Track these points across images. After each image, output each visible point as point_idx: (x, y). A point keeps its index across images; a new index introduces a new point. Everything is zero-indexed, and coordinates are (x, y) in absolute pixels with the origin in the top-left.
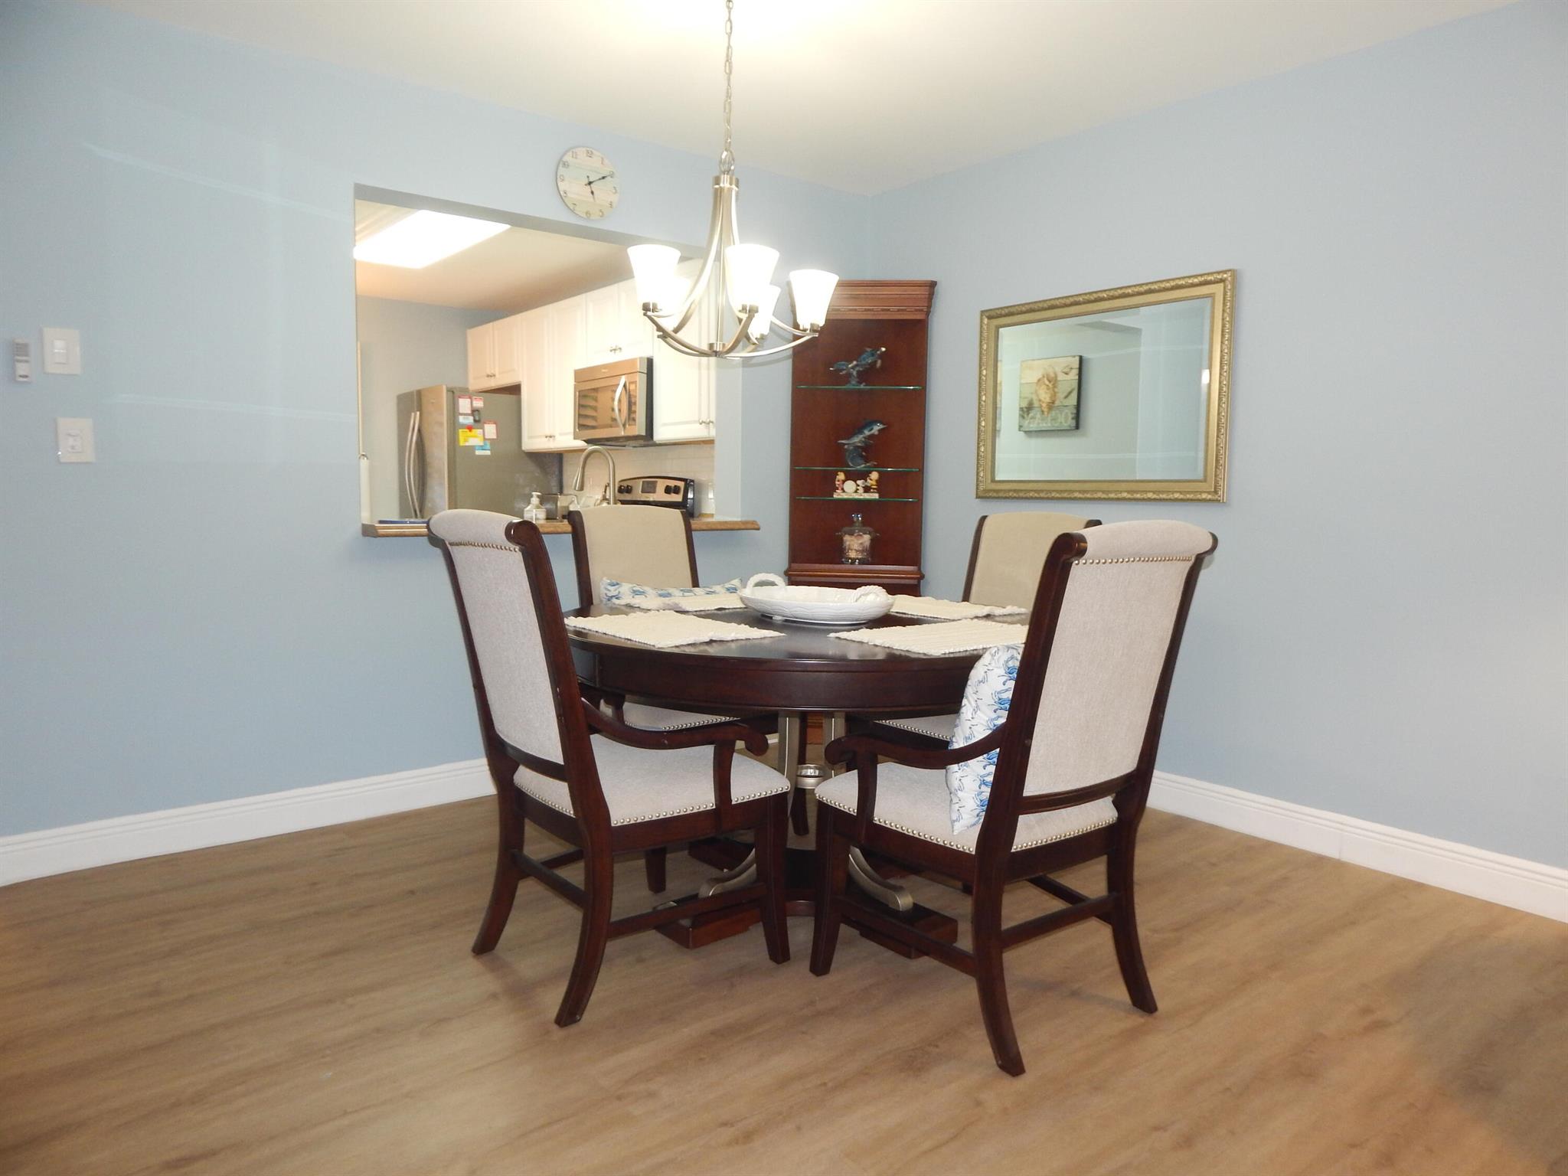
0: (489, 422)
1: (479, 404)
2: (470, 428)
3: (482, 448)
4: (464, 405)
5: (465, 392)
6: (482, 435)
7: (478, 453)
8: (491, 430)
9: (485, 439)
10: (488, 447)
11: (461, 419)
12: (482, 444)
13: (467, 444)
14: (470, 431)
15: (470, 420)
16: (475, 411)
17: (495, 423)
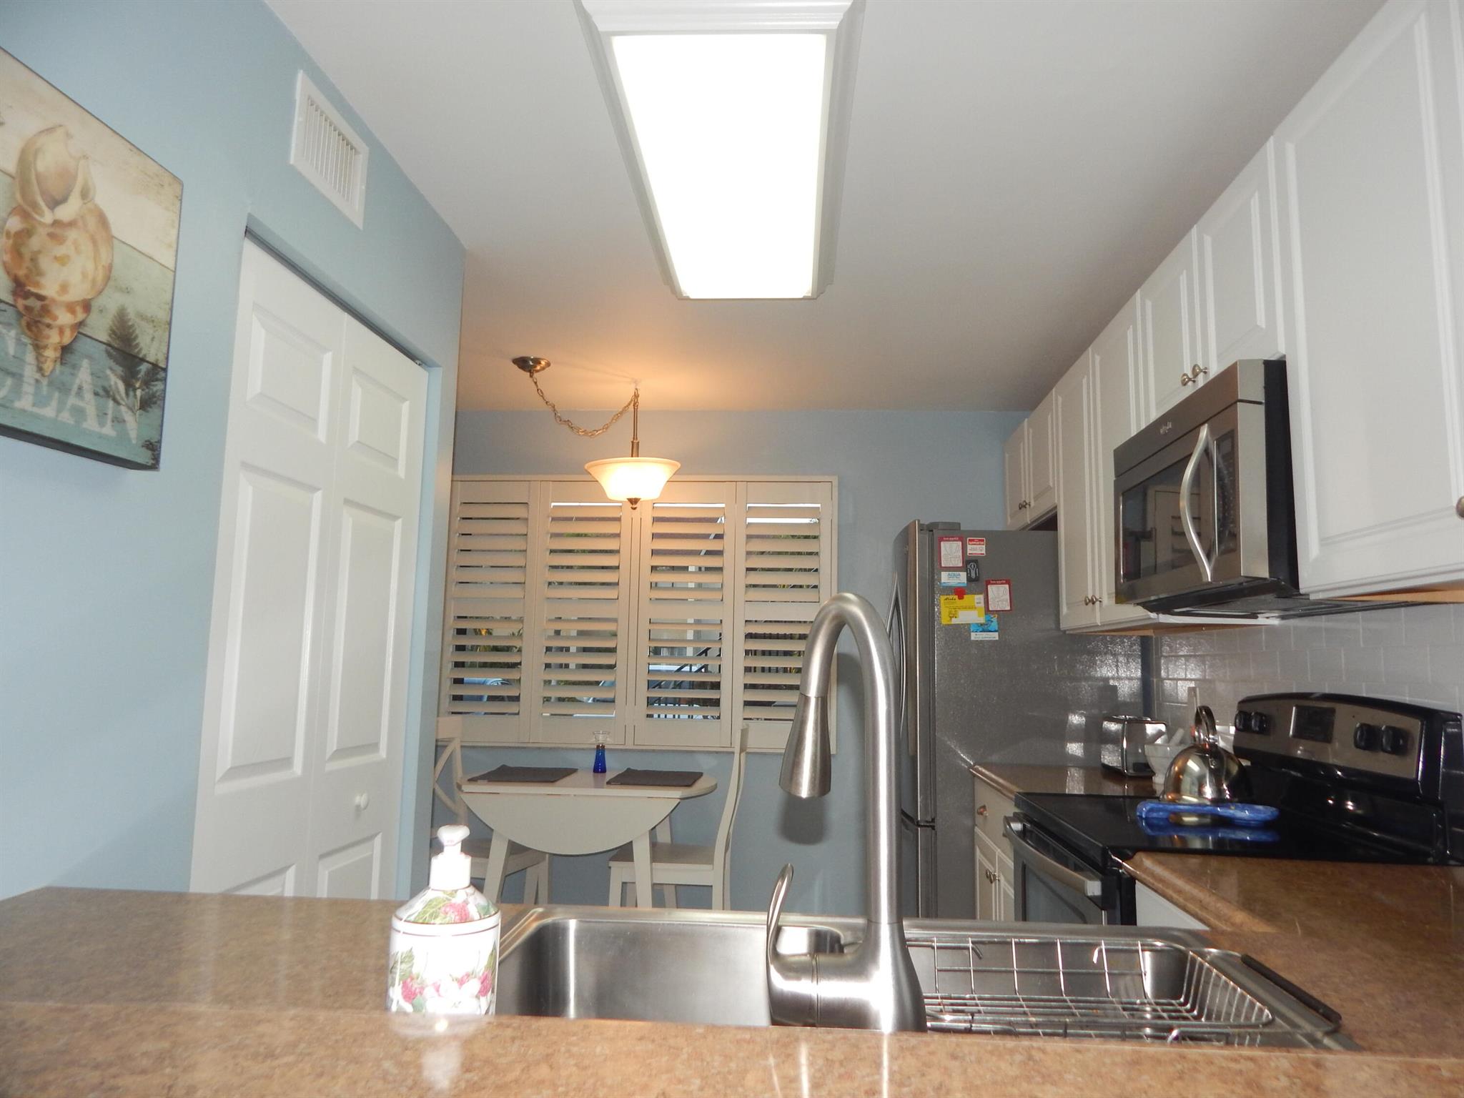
0: (996, 581)
1: (977, 549)
2: (960, 592)
3: (984, 628)
4: (951, 552)
5: (952, 531)
6: (982, 605)
7: (974, 636)
8: (1000, 595)
9: (987, 611)
10: (994, 625)
11: (945, 578)
12: (982, 620)
13: (954, 621)
14: (961, 597)
15: (962, 579)
16: (969, 562)
17: (1008, 582)
